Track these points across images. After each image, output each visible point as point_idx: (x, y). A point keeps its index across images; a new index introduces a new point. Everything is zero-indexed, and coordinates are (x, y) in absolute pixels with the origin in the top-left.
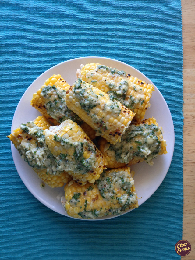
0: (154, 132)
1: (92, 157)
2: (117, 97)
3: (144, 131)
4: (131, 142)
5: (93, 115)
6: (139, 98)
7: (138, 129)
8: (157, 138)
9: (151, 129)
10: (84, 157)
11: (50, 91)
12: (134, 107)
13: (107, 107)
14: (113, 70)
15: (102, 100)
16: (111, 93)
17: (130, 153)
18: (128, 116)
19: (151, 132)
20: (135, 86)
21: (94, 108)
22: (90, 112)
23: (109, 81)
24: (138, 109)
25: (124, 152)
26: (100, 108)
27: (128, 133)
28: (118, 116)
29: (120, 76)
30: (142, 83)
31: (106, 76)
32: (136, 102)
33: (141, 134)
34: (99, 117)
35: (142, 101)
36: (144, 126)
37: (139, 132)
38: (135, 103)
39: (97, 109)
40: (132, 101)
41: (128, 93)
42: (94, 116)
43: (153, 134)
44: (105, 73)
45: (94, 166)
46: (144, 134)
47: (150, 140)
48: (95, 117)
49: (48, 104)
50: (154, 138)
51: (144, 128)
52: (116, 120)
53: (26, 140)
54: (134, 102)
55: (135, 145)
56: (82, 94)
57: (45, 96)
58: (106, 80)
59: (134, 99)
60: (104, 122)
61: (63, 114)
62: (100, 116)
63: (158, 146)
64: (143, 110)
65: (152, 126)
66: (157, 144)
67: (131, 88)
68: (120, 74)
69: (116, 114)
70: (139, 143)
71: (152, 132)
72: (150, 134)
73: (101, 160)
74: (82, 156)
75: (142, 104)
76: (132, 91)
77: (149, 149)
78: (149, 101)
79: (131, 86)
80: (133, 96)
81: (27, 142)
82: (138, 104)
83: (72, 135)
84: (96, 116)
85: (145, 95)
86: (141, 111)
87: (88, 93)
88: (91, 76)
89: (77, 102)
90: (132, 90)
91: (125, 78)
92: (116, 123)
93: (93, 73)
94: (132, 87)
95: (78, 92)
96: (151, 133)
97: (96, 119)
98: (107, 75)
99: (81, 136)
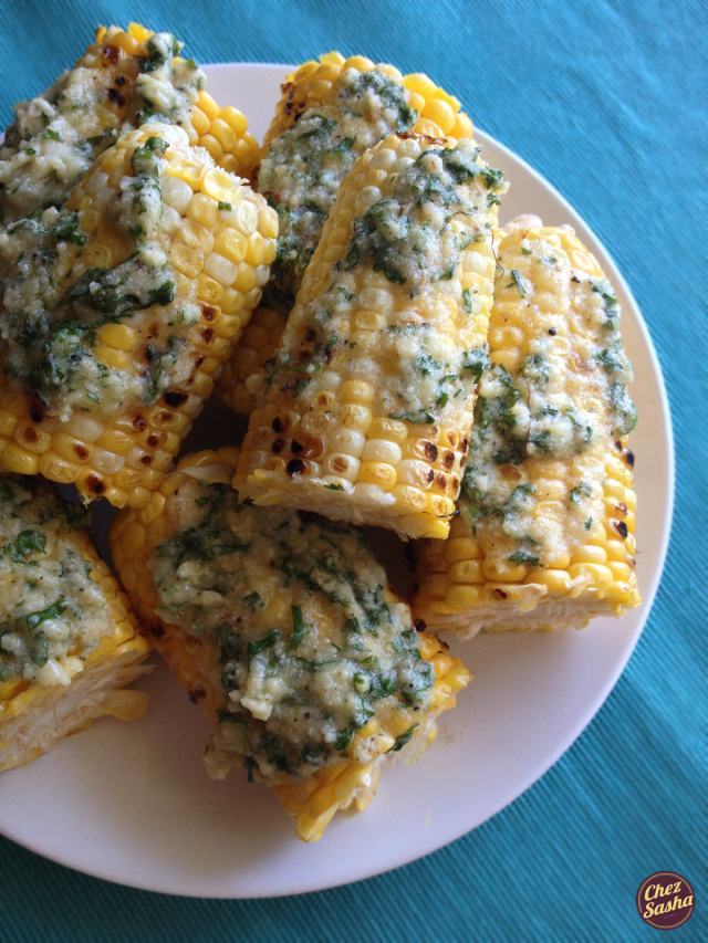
0: (392, 692)
1: (113, 379)
2: (496, 417)
3: (376, 636)
4: (287, 585)
5: (340, 290)
6: (539, 533)
7: (369, 598)
8: (360, 719)
9: (397, 668)
10: (99, 332)
11: (385, 103)
12: (480, 526)
13: (416, 339)
14: (619, 356)
15: (441, 306)
16: (502, 381)
17: (221, 606)
18: (414, 474)
19: (385, 676)
20: (589, 489)
21: (382, 281)
22: (350, 269)
23: (559, 351)
24: (481, 557)
25: (220, 572)
26: (398, 307)
27: (327, 553)
28: (391, 416)
29: (607, 398)
30: (622, 529)
31: (572, 329)
32: (513, 526)
33: (350, 625)
34: (347, 324)
35: (529, 553)
36: (402, 629)
37: (356, 611)
38: (502, 522)
39: (383, 296)
40: (506, 504)
41: (542, 468)
42: (341, 296)
43: (377, 686)
44: (588, 321)
45: (68, 409)
46: (353, 639)
47: (336, 680)
48: (336, 302)
49: (317, 119)
50: (355, 702)
51: (388, 631)
52: (363, 414)
53: (108, 82)
54: (509, 516)
55: (280, 616)
56: (429, 192)
57: (352, 91)
58: (552, 333)
59: (523, 505)
60: (328, 362)
61: (296, 199)
62: (354, 329)
63: (323, 749)
64: (489, 586)
65: (422, 668)
66: (331, 736)
67: (572, 473)
68: (612, 397)
69: (400, 398)
70: (296, 630)
71: (388, 681)
72: (369, 670)
73: (123, 452)
74: (100, 316)
75: (514, 561)
76: (558, 487)
77: (287, 701)
78: (549, 589)
79: (581, 468)
80: (534, 495)
81: (97, 90)
82: (506, 539)
83: (197, 225)
84: (344, 306)
85: (573, 562)
86: (473, 576)
87: (447, 220)
88: (539, 261)
89: (376, 191)
90: (564, 480)
91: (609, 429)
92: (345, 420)
93: (560, 263)
94: (580, 474)
95: (429, 165)
96: (380, 677)
97: (330, 314)
98: (584, 336)
99: (211, 286)
